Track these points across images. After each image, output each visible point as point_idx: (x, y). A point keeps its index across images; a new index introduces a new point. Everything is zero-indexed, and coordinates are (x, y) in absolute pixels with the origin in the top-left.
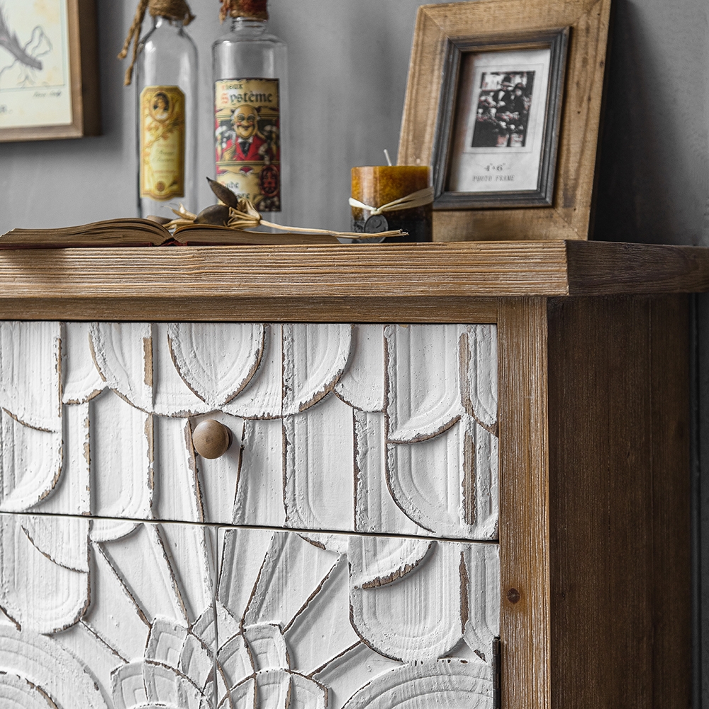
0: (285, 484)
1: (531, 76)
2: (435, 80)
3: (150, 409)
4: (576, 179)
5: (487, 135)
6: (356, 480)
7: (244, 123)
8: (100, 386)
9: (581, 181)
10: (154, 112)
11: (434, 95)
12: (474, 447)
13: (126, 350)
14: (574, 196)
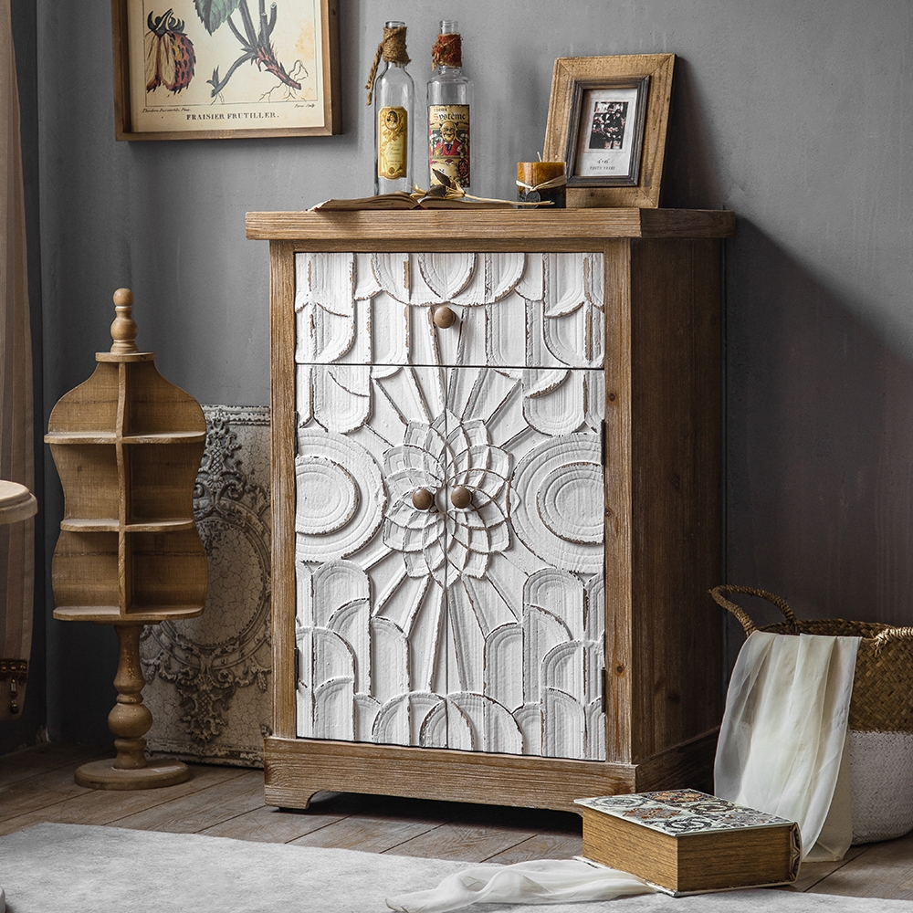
0: (486, 342)
1: (626, 105)
2: (567, 106)
3: (408, 303)
4: (652, 170)
5: (599, 141)
6: (527, 338)
7: (448, 132)
8: (378, 289)
9: (655, 170)
10: (388, 123)
11: (566, 115)
12: (591, 318)
13: (393, 268)
14: (651, 180)
